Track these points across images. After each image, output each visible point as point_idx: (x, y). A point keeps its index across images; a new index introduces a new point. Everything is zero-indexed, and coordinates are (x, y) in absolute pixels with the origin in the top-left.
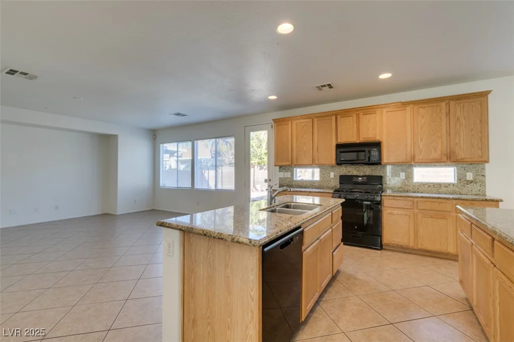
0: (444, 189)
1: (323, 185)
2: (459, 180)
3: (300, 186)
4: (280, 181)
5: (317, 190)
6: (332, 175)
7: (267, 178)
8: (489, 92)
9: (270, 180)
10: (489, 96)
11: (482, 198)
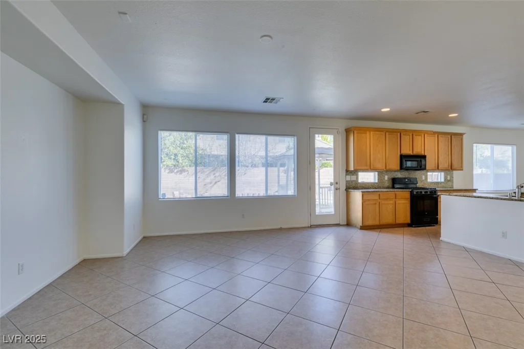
0: (440, 185)
1: (380, 185)
2: (445, 180)
3: (363, 187)
4: (346, 184)
5: (373, 190)
6: (386, 177)
7: (333, 181)
8: (464, 134)
9: (337, 183)
10: (464, 136)
11: (452, 189)
